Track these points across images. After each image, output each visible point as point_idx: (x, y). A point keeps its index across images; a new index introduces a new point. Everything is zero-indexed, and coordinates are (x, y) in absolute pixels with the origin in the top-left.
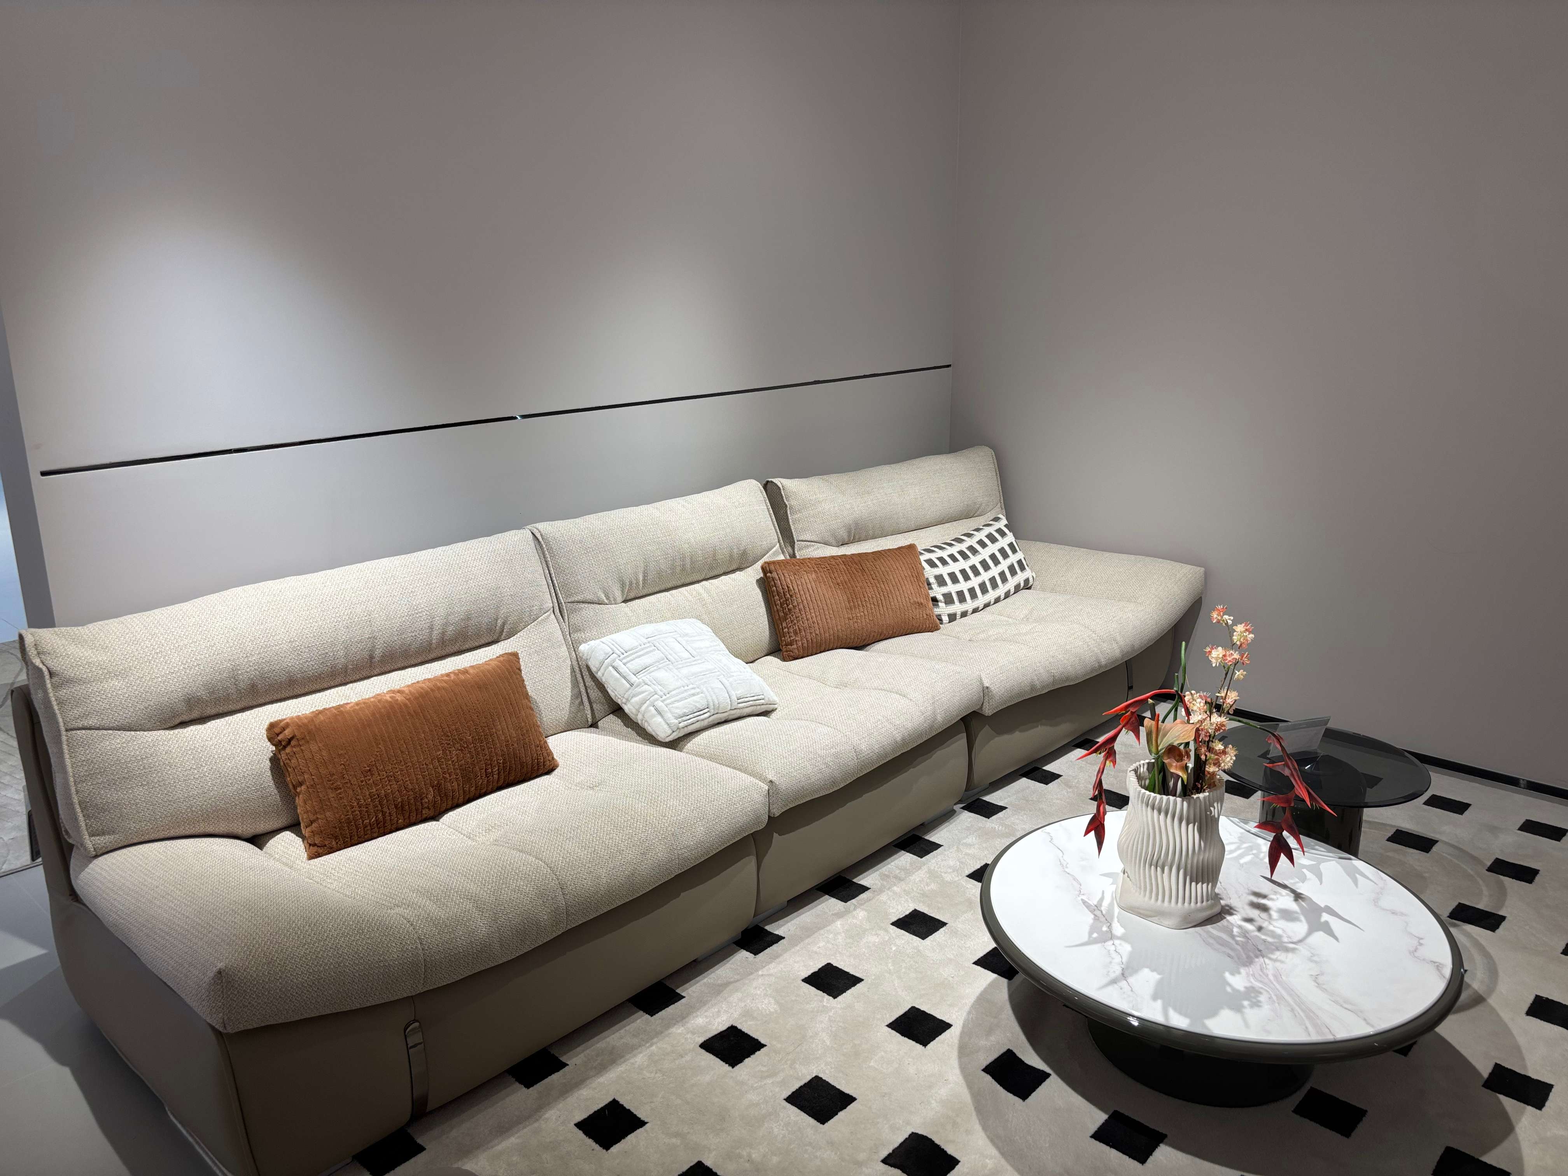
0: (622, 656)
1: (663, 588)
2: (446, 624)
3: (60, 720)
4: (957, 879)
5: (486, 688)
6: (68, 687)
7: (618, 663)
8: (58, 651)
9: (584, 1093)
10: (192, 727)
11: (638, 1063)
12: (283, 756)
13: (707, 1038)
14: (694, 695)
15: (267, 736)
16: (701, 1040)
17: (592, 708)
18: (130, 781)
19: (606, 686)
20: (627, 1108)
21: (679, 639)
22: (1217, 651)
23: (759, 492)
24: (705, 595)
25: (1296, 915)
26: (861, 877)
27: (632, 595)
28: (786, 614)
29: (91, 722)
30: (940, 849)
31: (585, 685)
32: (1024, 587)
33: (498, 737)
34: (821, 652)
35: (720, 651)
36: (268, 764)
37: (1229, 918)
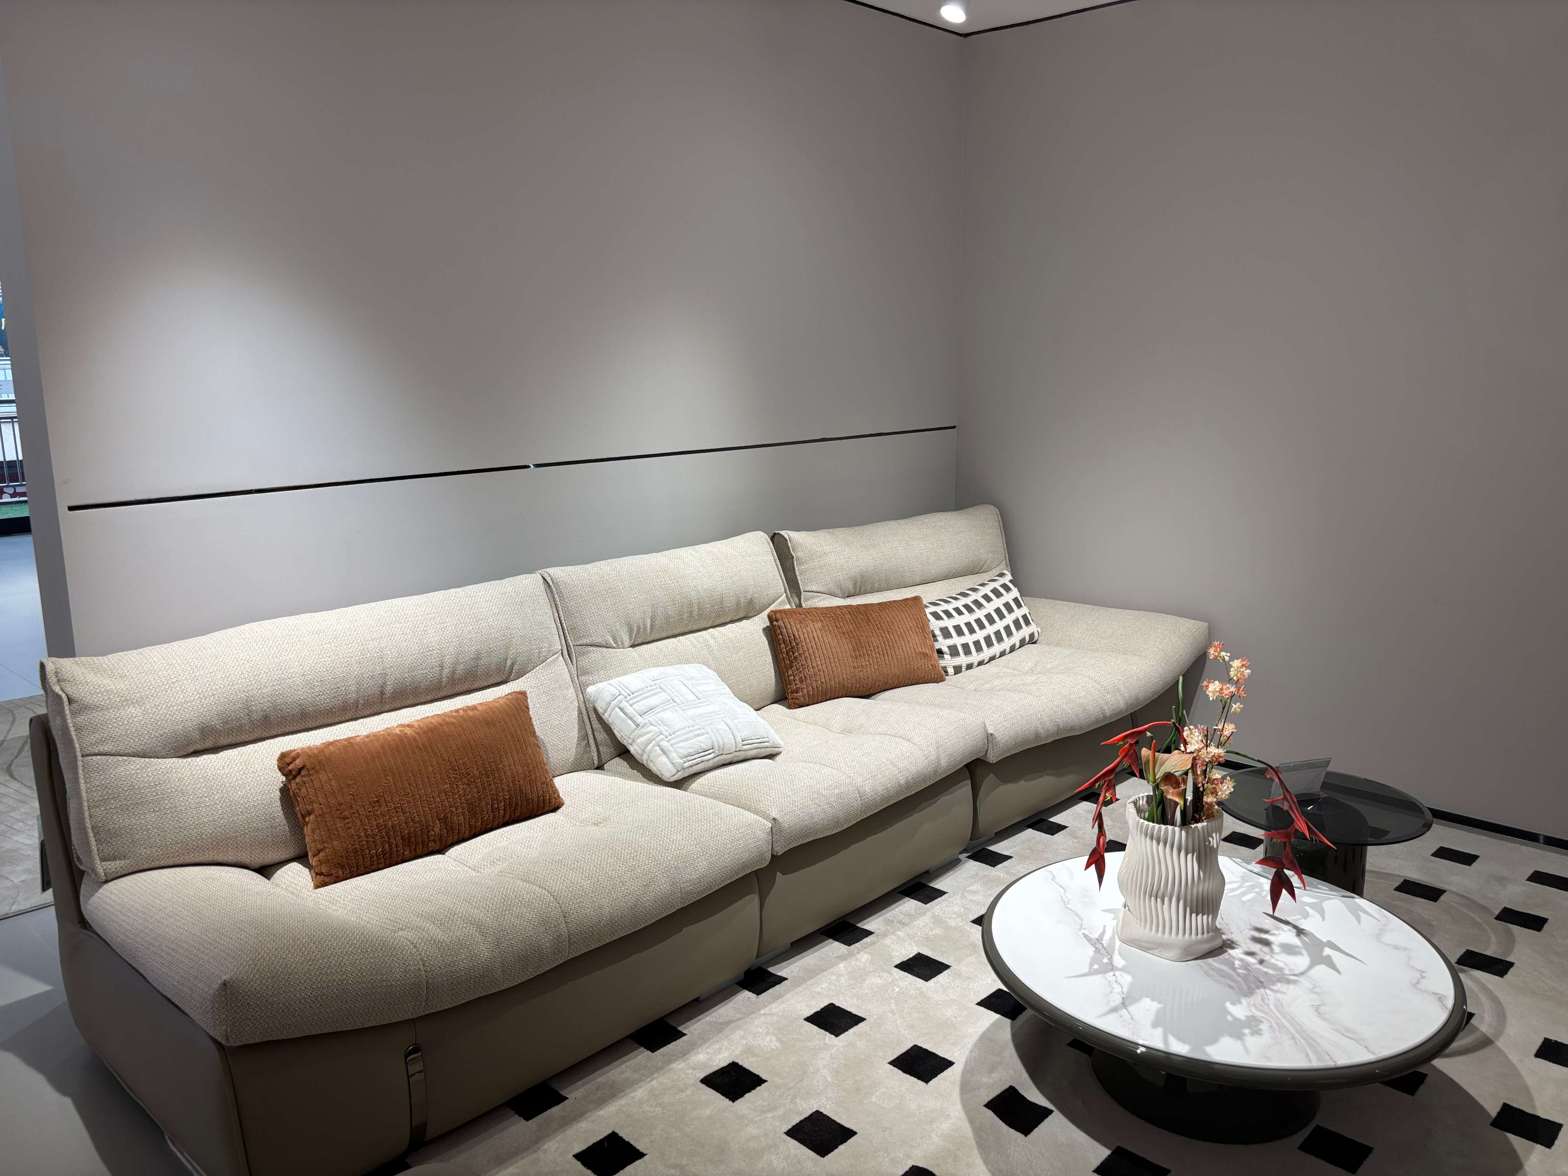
0: (629, 698)
1: (670, 633)
2: (457, 663)
3: (77, 746)
4: (961, 924)
5: (494, 725)
6: (86, 713)
7: (624, 704)
8: (77, 679)
9: (584, 1126)
10: (205, 756)
11: (638, 1097)
12: (293, 785)
13: (708, 1074)
14: (698, 735)
15: (278, 766)
16: (702, 1075)
17: (598, 750)
18: (142, 807)
19: (612, 727)
20: (627, 1140)
21: (685, 682)
22: (1214, 685)
23: (766, 543)
24: (712, 642)
25: (1298, 949)
26: (865, 921)
27: (640, 641)
28: (791, 662)
29: (107, 748)
30: (945, 896)
31: (592, 727)
32: (1029, 642)
33: (505, 773)
34: (826, 700)
35: (725, 694)
36: (278, 794)
37: (1230, 951)
